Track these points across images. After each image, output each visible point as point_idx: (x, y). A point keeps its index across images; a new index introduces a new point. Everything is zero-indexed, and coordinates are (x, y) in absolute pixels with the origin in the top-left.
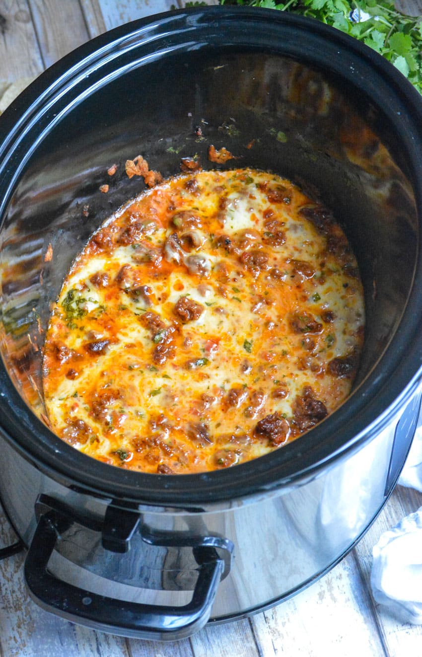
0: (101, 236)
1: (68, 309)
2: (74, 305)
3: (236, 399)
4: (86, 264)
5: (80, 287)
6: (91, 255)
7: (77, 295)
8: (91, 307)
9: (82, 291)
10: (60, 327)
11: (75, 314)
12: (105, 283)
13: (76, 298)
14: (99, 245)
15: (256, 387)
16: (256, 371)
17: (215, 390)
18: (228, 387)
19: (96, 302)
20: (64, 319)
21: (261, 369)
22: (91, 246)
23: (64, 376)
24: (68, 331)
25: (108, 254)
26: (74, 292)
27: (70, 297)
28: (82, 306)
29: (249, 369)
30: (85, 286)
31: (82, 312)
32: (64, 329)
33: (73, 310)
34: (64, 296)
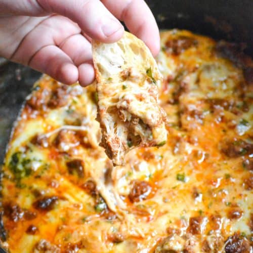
0: (35, 99)
1: (15, 170)
2: (20, 167)
4: (24, 128)
5: (23, 150)
6: (29, 119)
7: (22, 157)
8: (36, 166)
9: (25, 153)
11: (23, 175)
12: (46, 145)
13: (21, 160)
14: (34, 107)
19: (40, 161)
20: (12, 180)
22: (26, 109)
24: (18, 190)
25: (42, 115)
26: (18, 155)
27: (15, 159)
28: (28, 166)
30: (27, 148)
32: (13, 190)
33: (20, 172)
34: (8, 160)
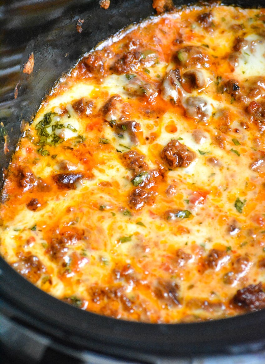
0: (93, 59)
1: (42, 133)
2: (49, 130)
3: (216, 260)
4: (70, 88)
5: (59, 112)
6: (78, 79)
7: (55, 120)
8: (68, 135)
9: (61, 116)
10: (30, 151)
11: (49, 140)
12: (88, 112)
13: (53, 123)
14: (89, 68)
15: (242, 252)
16: (245, 233)
17: (194, 247)
18: (209, 247)
19: (75, 130)
20: (36, 143)
21: (250, 232)
22: (80, 68)
23: (24, 205)
24: (38, 157)
25: (97, 80)
26: (52, 116)
27: (47, 120)
28: (58, 132)
29: (236, 231)
30: (66, 111)
31: (57, 139)
32: (33, 155)
33: (47, 136)
34: (40, 118)
